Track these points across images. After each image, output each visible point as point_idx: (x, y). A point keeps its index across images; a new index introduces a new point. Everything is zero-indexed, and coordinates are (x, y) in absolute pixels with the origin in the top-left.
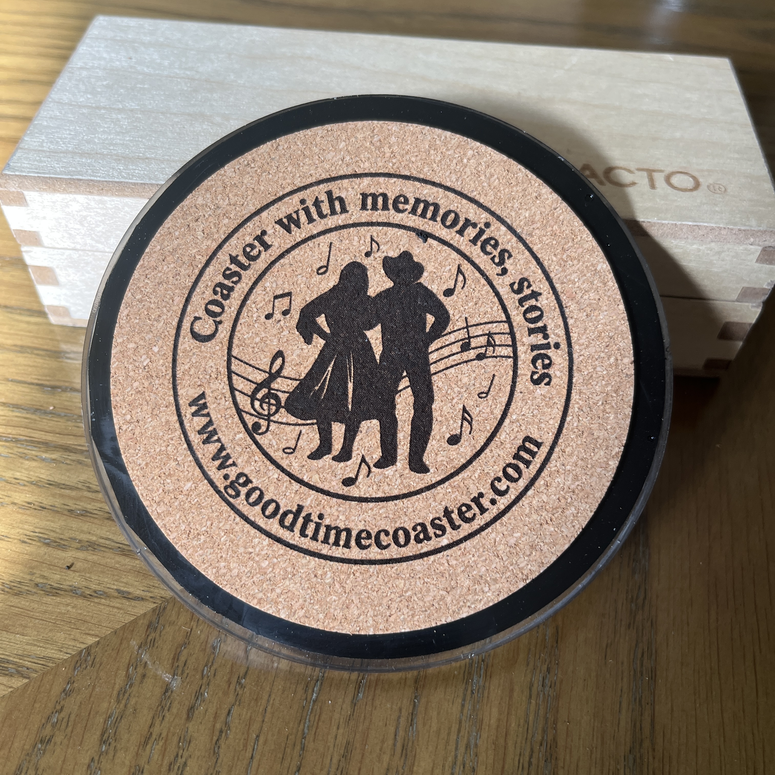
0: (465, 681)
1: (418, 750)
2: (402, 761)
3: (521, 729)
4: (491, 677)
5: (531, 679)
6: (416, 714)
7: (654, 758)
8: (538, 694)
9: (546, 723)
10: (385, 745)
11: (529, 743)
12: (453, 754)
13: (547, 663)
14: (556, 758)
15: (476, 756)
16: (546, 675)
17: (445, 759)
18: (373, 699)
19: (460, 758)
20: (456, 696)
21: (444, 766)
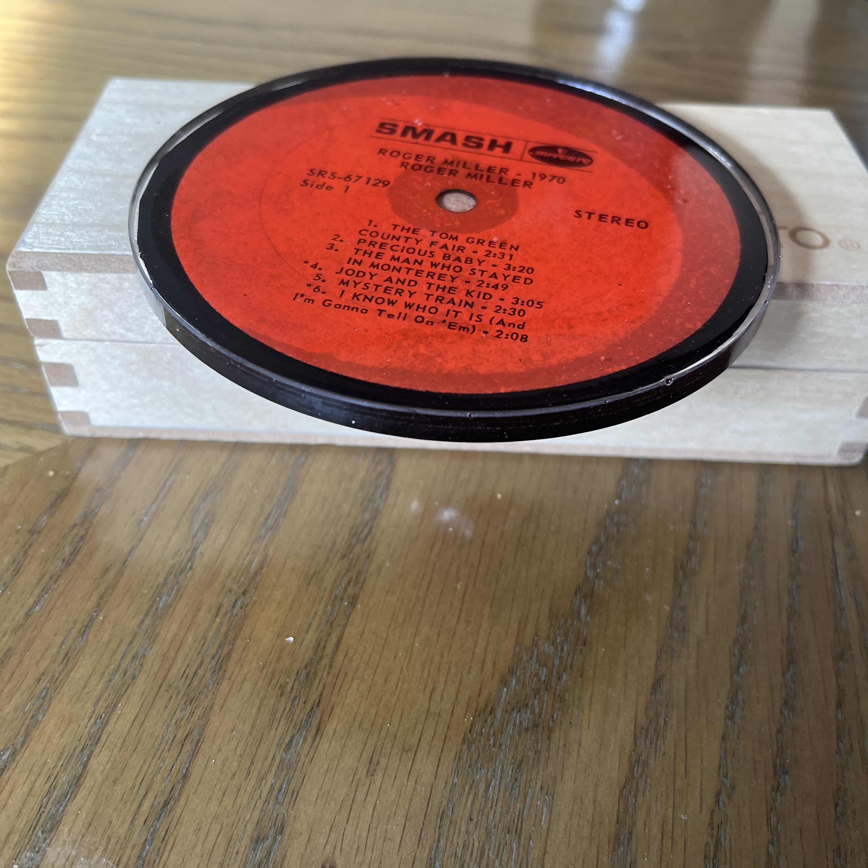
0: (153, 599)
1: (81, 658)
2: (62, 666)
3: (196, 644)
4: (181, 597)
5: (223, 601)
6: (90, 627)
7: (329, 674)
8: (226, 614)
9: (226, 639)
10: (49, 652)
11: (200, 656)
12: (117, 663)
13: (244, 587)
14: (225, 671)
15: (141, 665)
16: (240, 598)
17: (107, 667)
18: (49, 612)
19: (123, 666)
20: (139, 611)
21: (103, 674)
